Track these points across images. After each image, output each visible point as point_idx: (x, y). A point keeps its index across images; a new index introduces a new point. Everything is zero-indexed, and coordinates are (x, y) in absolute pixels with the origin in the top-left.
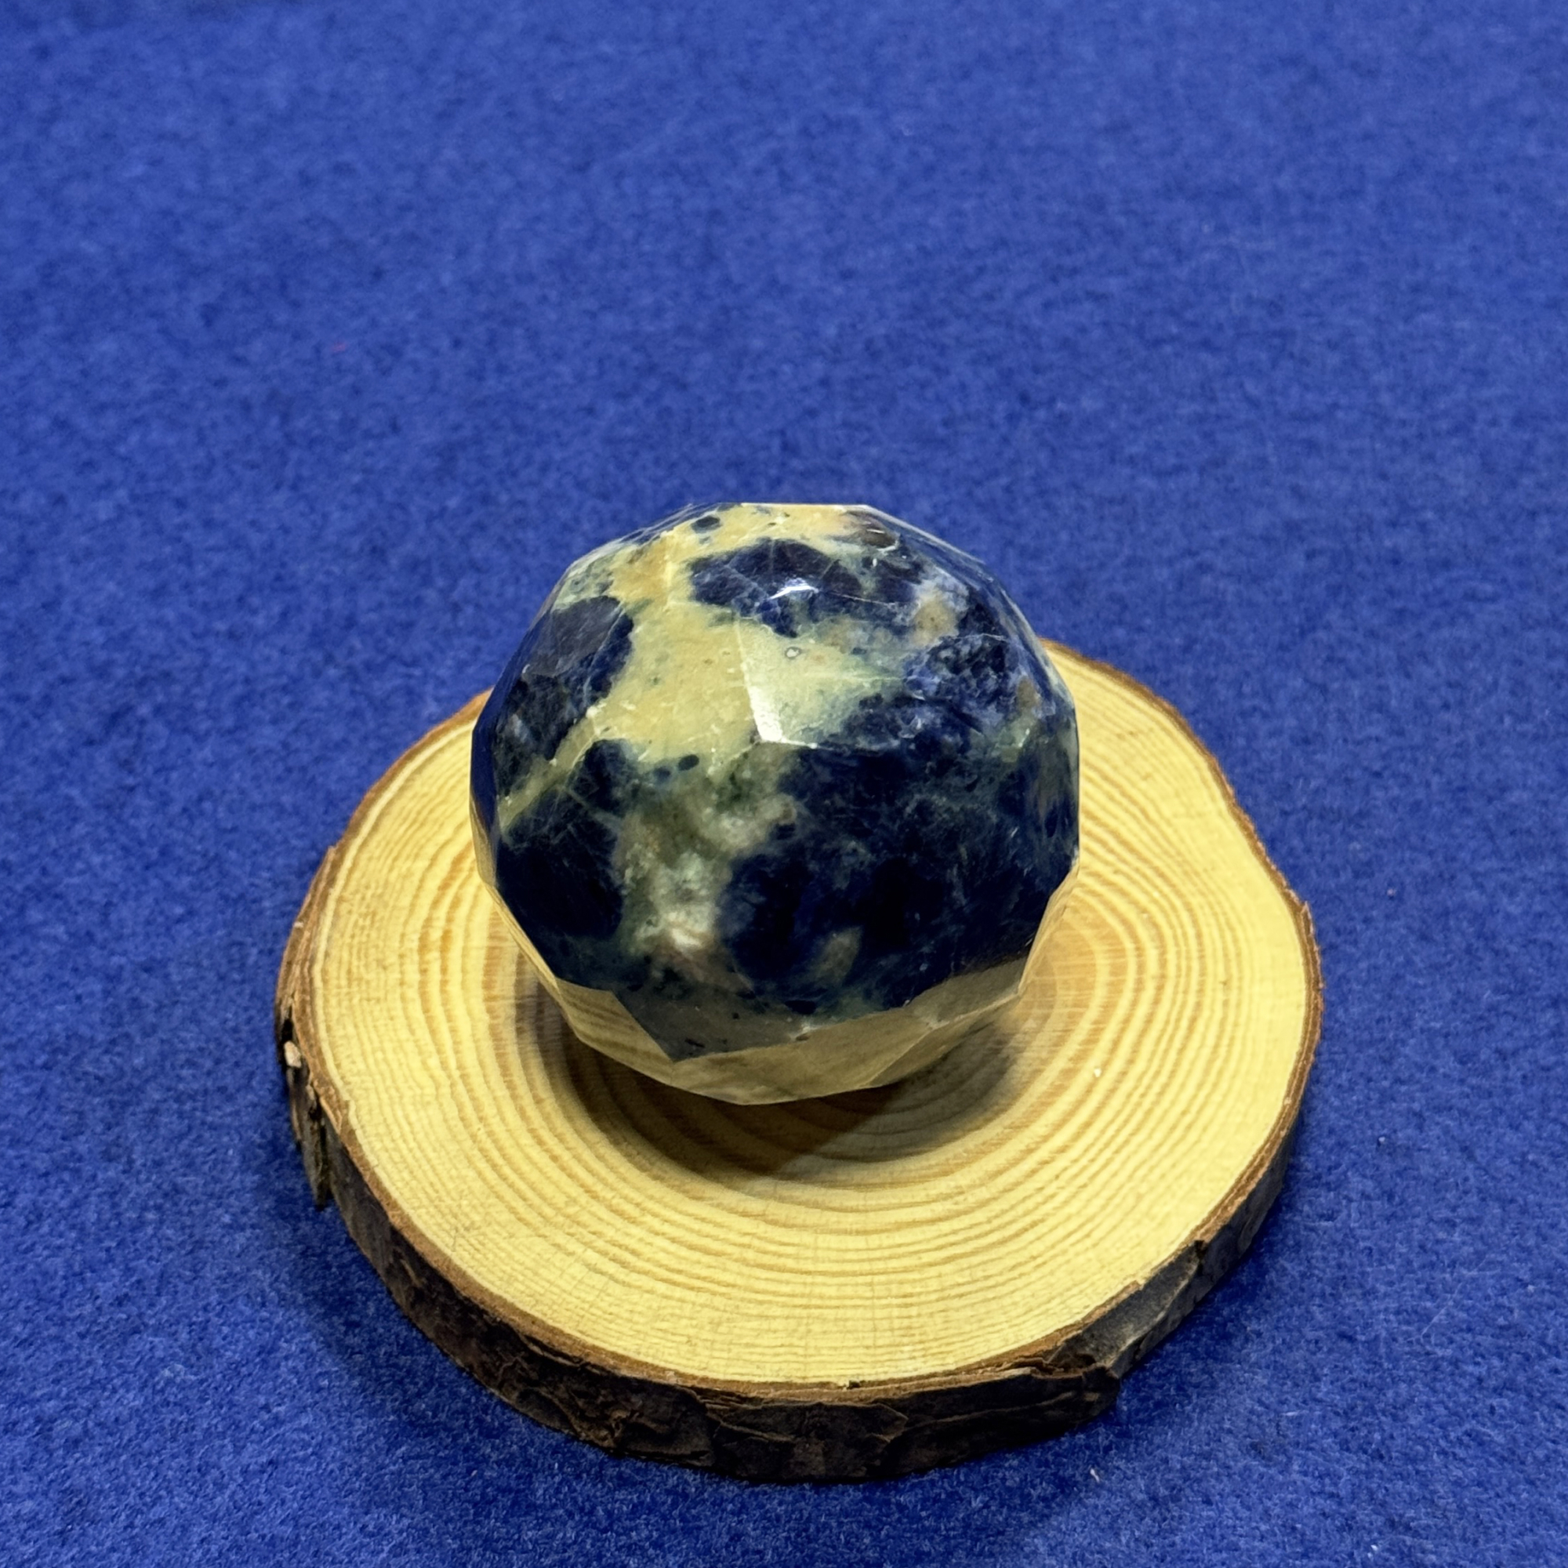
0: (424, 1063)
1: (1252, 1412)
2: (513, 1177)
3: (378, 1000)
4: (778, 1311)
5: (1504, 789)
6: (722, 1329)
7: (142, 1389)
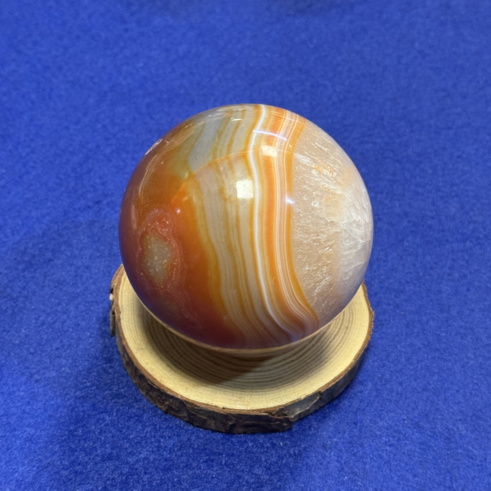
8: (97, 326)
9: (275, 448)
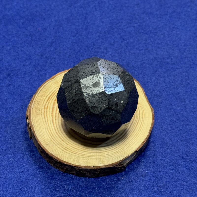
0: (44, 123)
1: (142, 171)
2: (54, 138)
3: (38, 115)
4: (85, 157)
5: (179, 93)
6: (78, 159)
7: (7, 161)
8: (22, 135)
9: (119, 180)
